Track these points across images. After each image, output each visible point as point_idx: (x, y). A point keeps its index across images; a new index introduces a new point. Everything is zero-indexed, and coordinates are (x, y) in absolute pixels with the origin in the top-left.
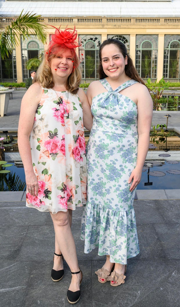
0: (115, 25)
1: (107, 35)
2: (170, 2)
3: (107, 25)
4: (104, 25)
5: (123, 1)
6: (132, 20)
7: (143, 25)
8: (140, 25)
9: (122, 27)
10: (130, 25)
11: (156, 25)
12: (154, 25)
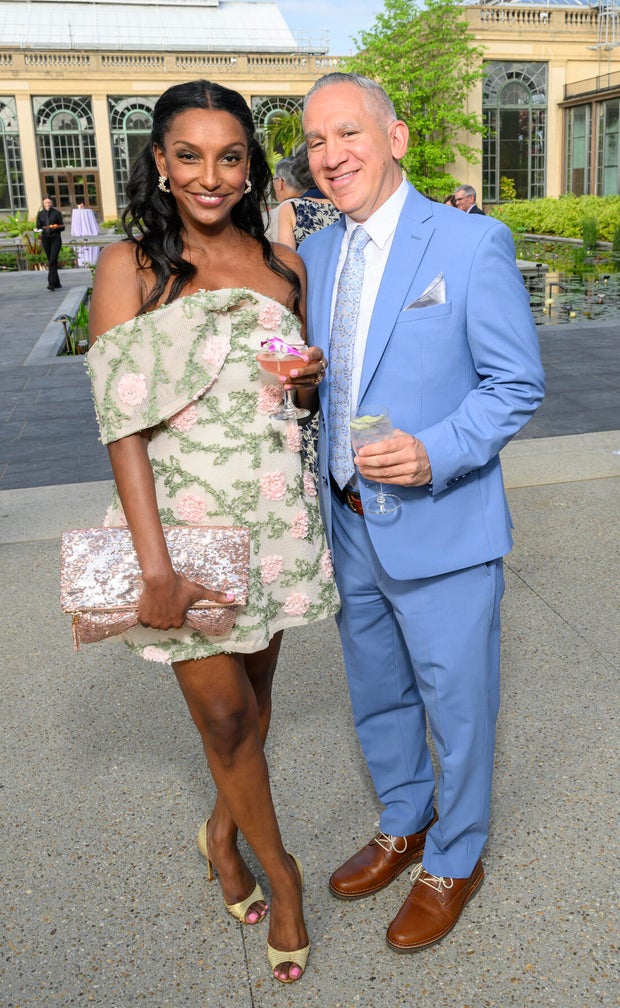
0: (48, 72)
1: (29, 97)
2: (214, 9)
3: (27, 71)
4: (18, 71)
5: (92, 3)
6: (93, 59)
7: (123, 73)
8: (113, 72)
9: (66, 76)
10: (89, 71)
11: (155, 72)
12: (148, 73)
